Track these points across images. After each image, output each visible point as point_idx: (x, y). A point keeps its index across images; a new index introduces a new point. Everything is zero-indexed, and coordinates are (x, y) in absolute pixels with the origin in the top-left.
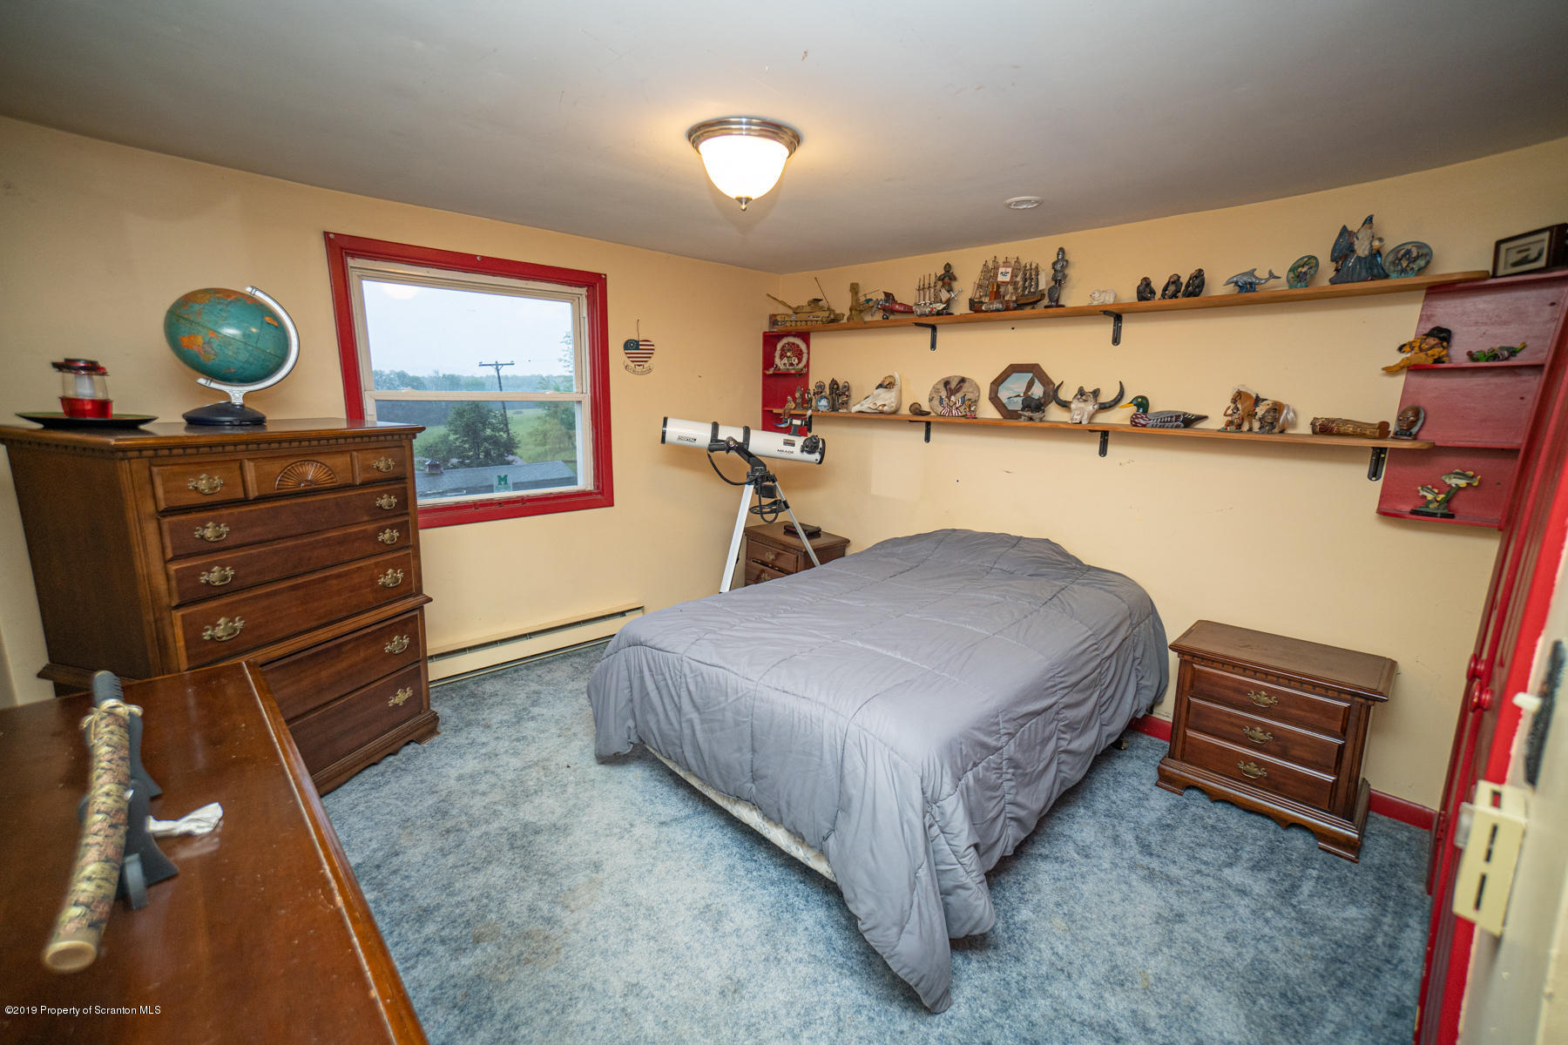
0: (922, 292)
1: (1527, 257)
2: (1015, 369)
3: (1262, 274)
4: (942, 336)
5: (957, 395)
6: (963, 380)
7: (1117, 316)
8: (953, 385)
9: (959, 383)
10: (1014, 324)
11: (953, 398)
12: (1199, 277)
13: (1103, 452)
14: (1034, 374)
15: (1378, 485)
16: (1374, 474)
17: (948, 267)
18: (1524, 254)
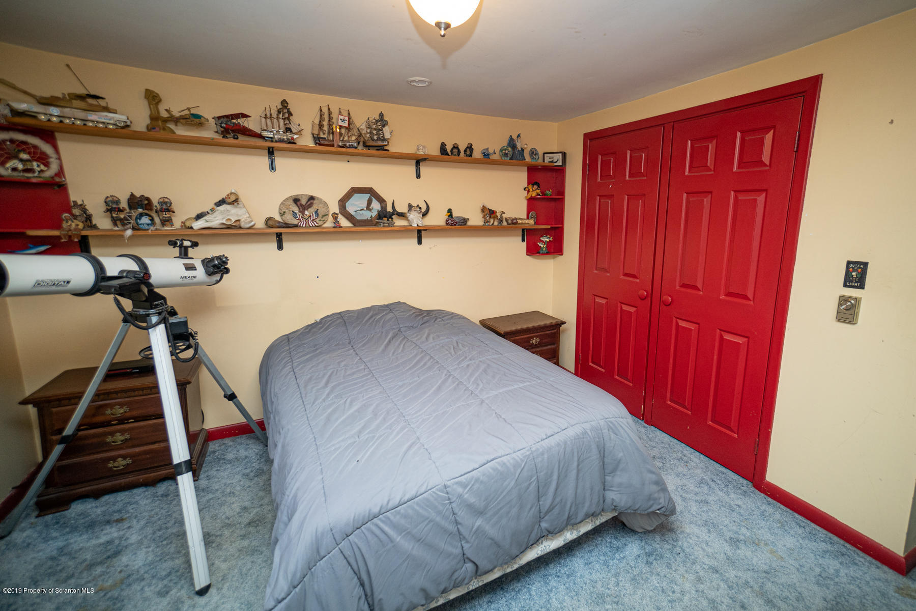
0: (268, 120)
1: (553, 161)
2: (355, 191)
3: (491, 151)
4: (279, 161)
5: (309, 209)
6: (312, 198)
7: (419, 161)
8: (304, 202)
9: (309, 200)
10: (349, 158)
11: (307, 213)
12: (470, 148)
13: (420, 242)
14: (371, 195)
15: (525, 243)
16: (523, 240)
17: (284, 103)
18: (552, 159)
